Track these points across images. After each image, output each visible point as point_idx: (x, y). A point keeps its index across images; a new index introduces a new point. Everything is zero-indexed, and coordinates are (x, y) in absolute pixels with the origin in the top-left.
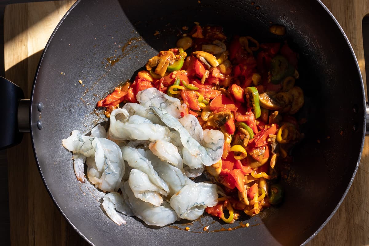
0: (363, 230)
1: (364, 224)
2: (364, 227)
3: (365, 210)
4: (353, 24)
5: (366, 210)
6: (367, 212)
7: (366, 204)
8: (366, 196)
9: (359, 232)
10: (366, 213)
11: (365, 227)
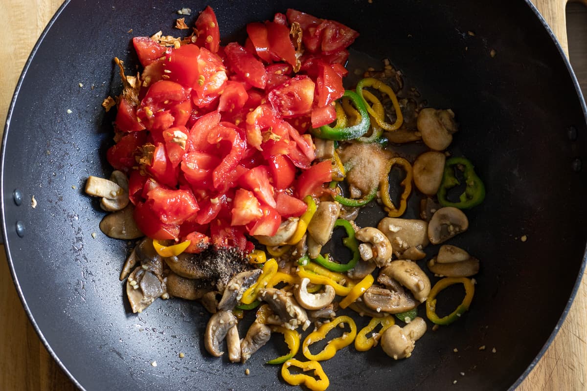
0: (572, 369)
1: (575, 359)
2: (575, 366)
3: (575, 335)
4: (550, 12)
5: (577, 335)
6: (580, 339)
7: (578, 323)
8: (576, 309)
9: (565, 373)
10: (578, 339)
11: (576, 364)
